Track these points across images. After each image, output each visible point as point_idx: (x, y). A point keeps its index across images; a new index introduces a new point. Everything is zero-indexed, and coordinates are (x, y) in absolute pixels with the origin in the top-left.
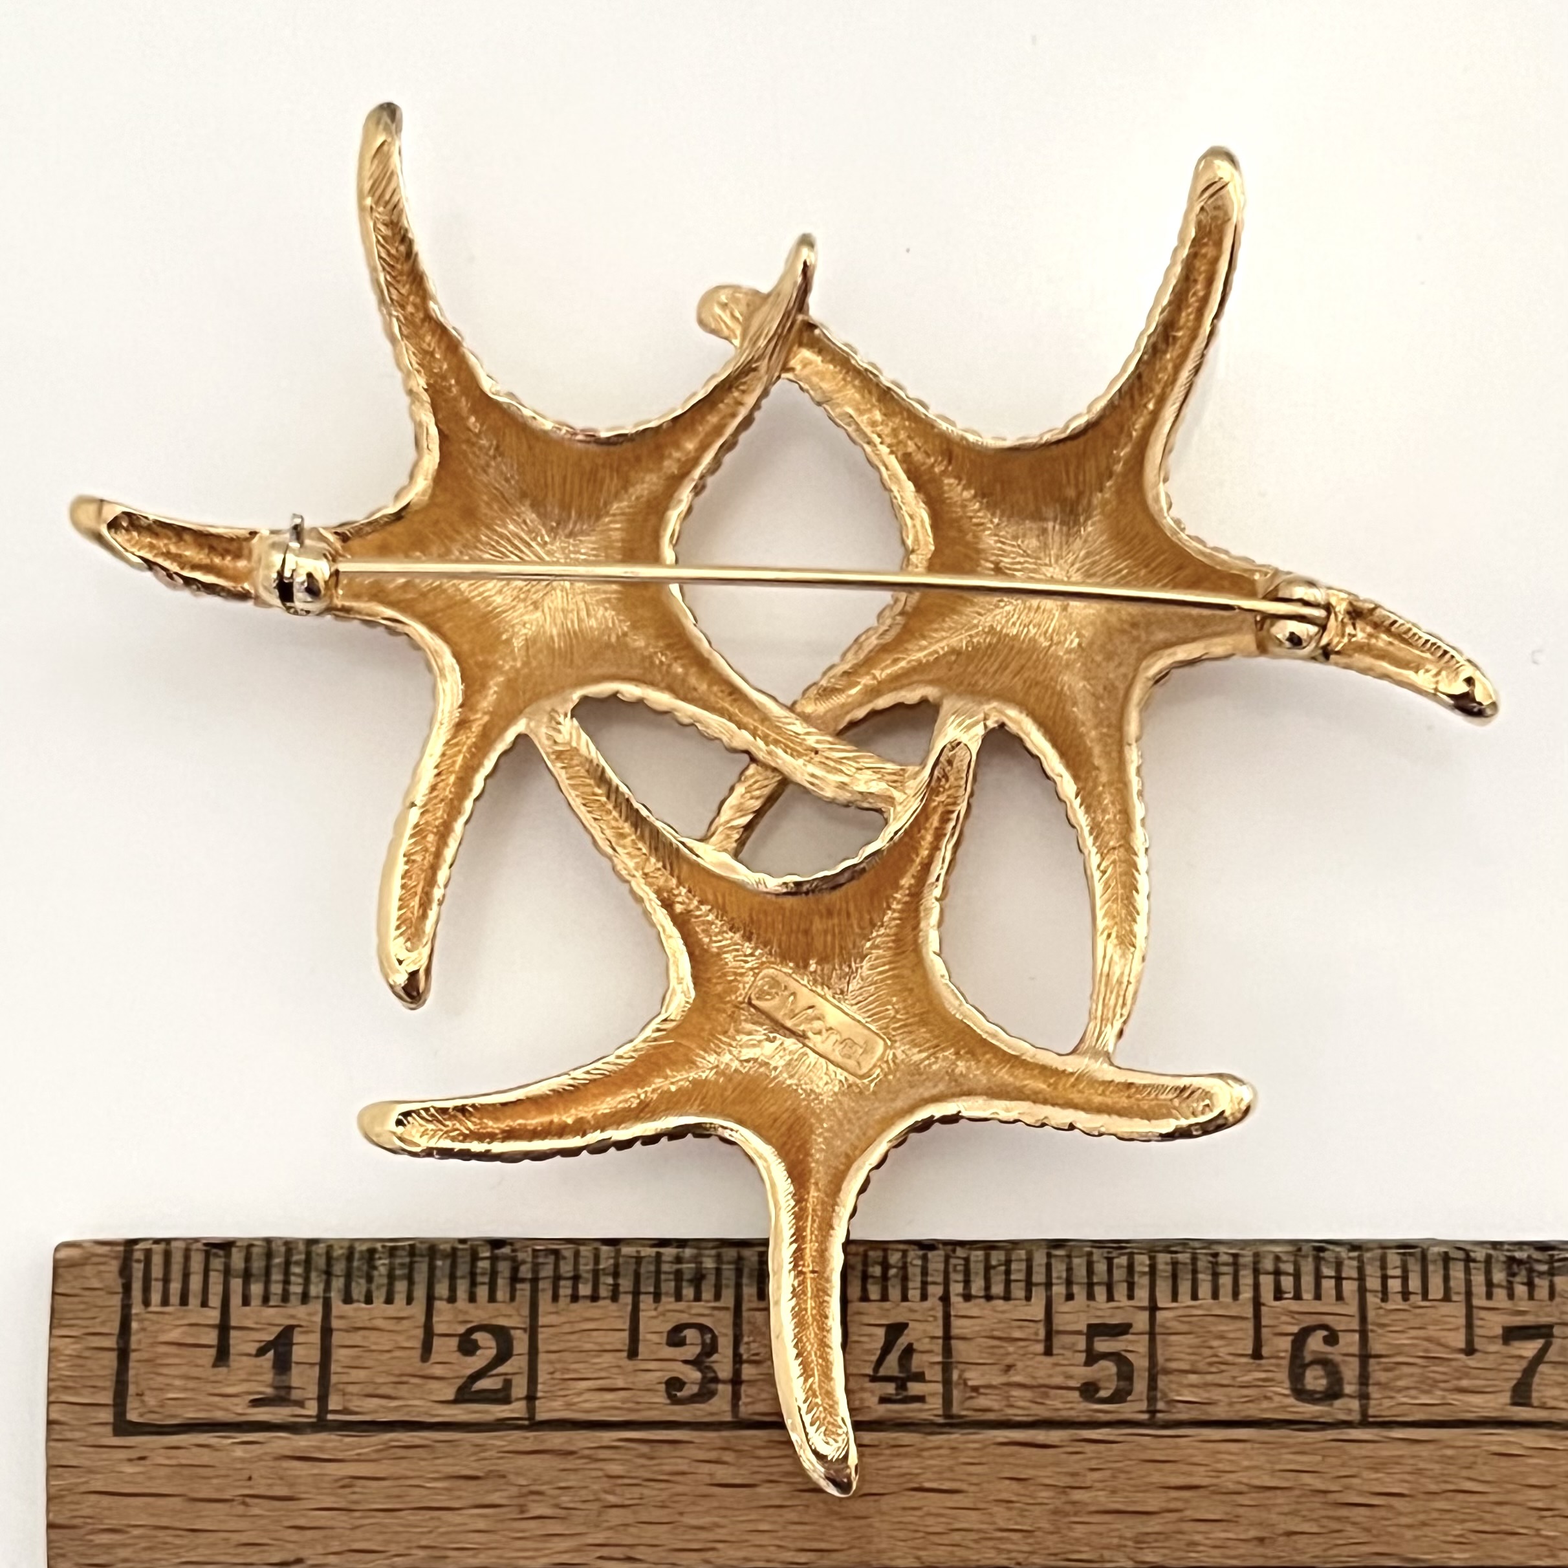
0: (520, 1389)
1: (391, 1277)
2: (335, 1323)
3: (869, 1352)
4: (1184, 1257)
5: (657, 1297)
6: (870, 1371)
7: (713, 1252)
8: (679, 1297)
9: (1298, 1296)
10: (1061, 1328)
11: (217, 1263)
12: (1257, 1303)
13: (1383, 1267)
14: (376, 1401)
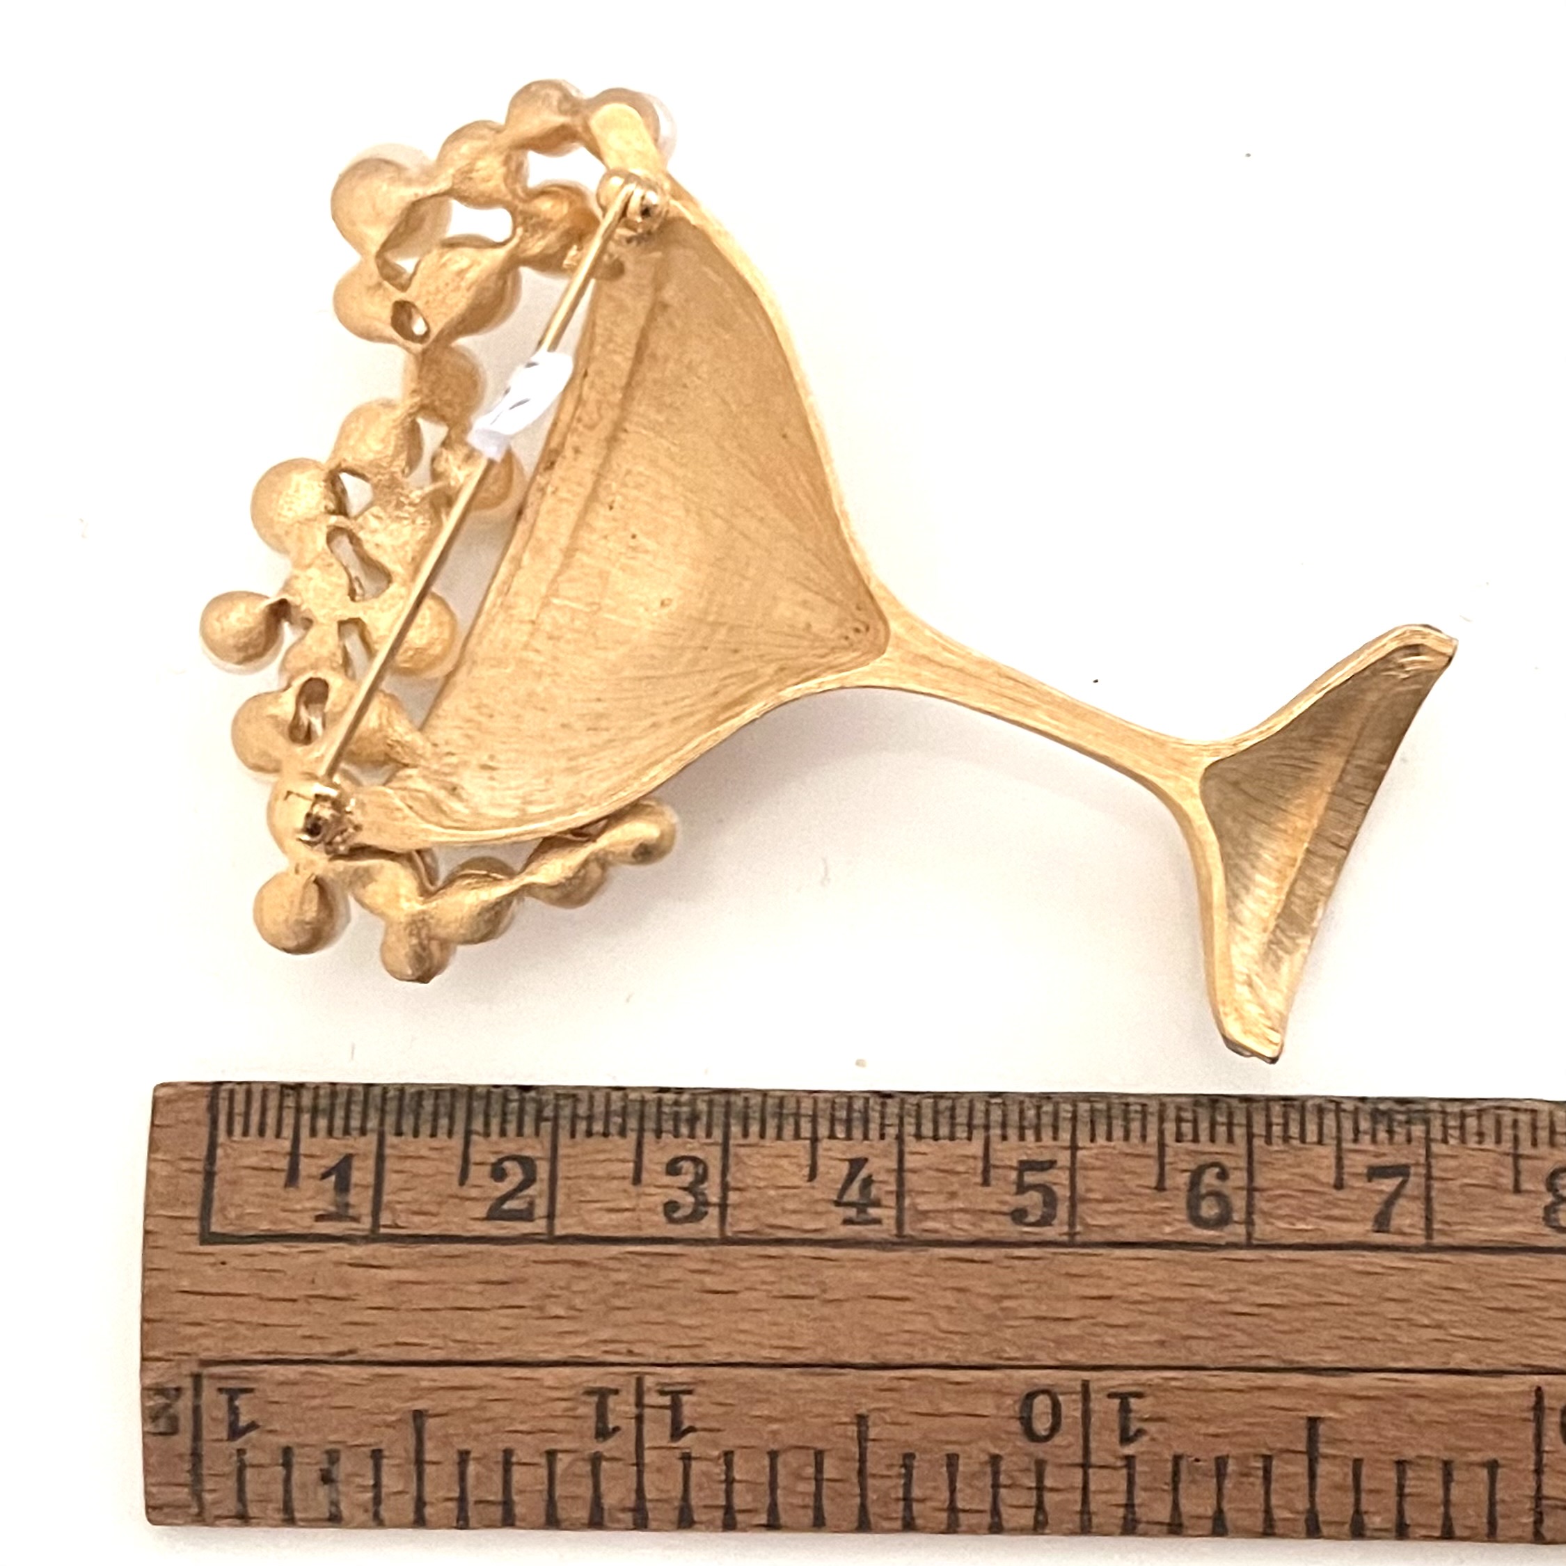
0: (541, 1209)
1: (435, 1116)
2: (388, 1151)
3: (834, 1181)
4: (1101, 1106)
5: (659, 1133)
6: (835, 1198)
7: (706, 1098)
8: (677, 1134)
9: (1196, 1139)
10: (998, 1163)
11: (290, 1102)
12: (1162, 1145)
13: (1268, 1116)
14: (422, 1218)
